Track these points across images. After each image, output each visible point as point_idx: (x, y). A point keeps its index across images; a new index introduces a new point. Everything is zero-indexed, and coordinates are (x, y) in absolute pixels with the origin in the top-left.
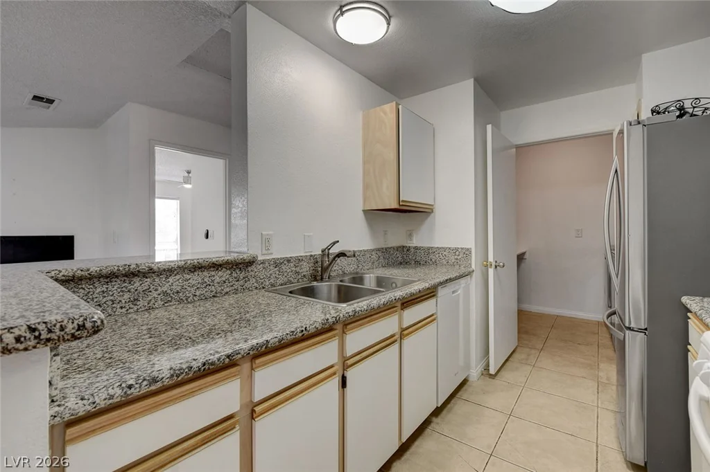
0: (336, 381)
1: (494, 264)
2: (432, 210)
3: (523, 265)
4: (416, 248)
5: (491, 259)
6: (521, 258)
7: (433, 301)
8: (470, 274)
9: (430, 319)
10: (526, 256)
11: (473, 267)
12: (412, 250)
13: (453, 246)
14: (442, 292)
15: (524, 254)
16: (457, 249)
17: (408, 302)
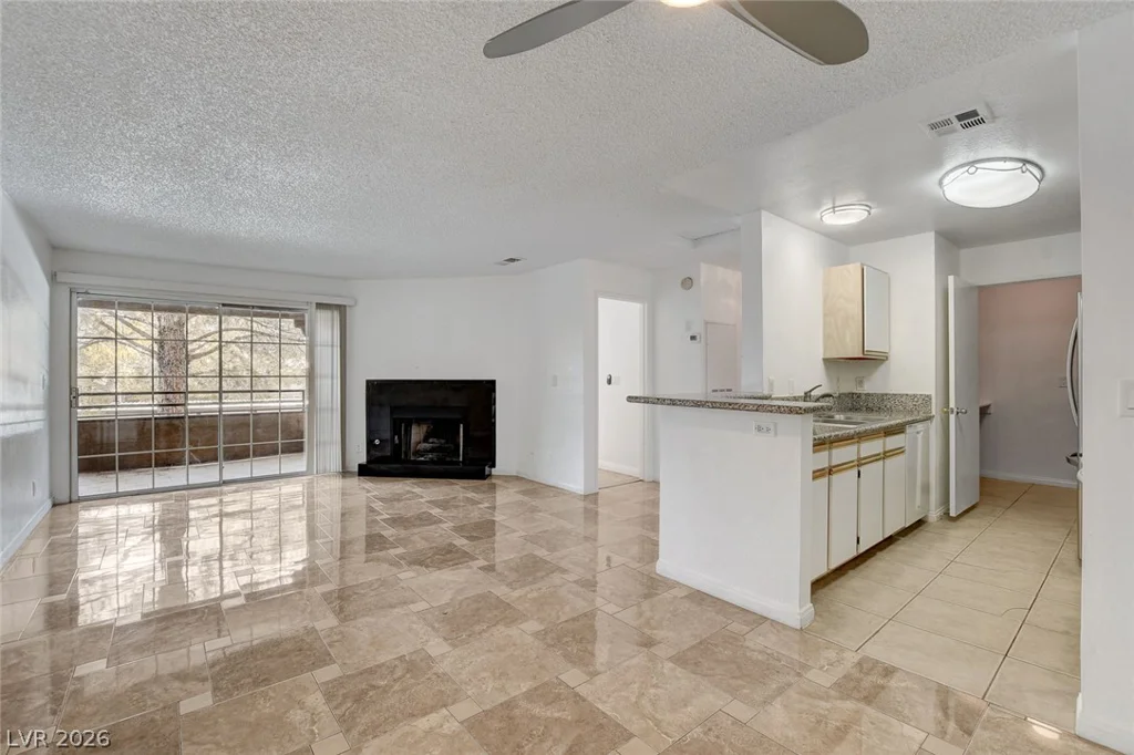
0: (855, 471)
1: (955, 410)
2: (887, 358)
3: (985, 421)
4: (867, 395)
5: (952, 405)
6: (984, 411)
7: (902, 436)
8: (930, 418)
9: (899, 451)
10: (992, 410)
11: (934, 413)
12: (863, 397)
13: (909, 393)
14: (909, 430)
15: (988, 407)
16: (915, 396)
17: (889, 432)
